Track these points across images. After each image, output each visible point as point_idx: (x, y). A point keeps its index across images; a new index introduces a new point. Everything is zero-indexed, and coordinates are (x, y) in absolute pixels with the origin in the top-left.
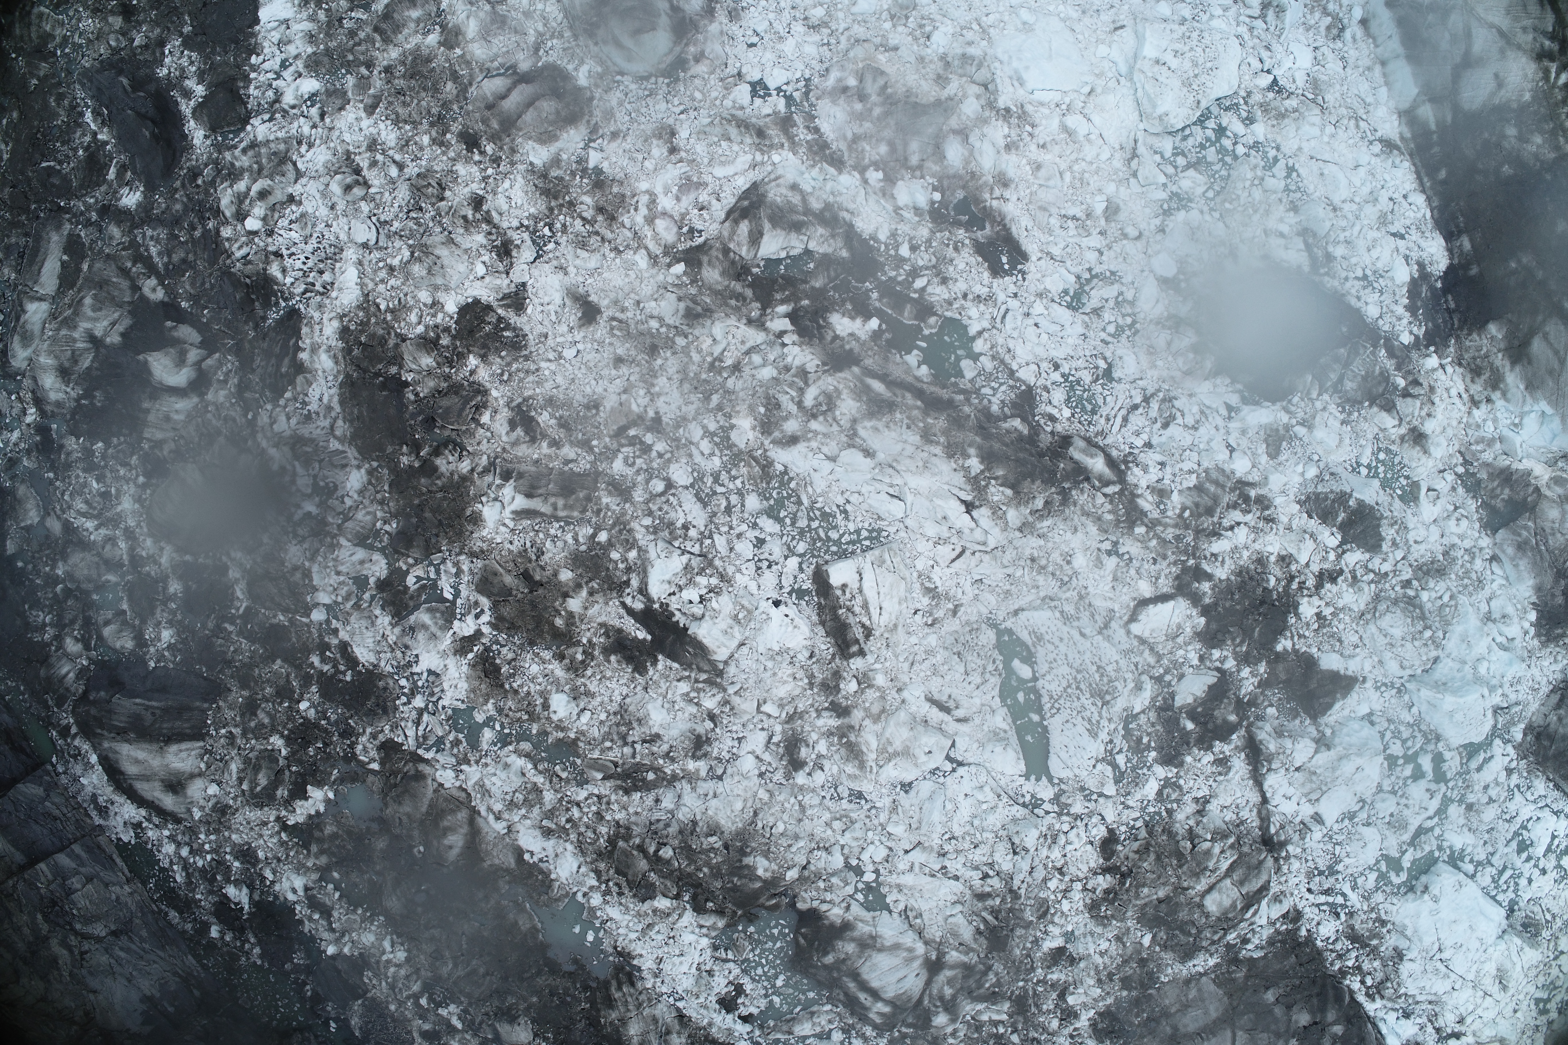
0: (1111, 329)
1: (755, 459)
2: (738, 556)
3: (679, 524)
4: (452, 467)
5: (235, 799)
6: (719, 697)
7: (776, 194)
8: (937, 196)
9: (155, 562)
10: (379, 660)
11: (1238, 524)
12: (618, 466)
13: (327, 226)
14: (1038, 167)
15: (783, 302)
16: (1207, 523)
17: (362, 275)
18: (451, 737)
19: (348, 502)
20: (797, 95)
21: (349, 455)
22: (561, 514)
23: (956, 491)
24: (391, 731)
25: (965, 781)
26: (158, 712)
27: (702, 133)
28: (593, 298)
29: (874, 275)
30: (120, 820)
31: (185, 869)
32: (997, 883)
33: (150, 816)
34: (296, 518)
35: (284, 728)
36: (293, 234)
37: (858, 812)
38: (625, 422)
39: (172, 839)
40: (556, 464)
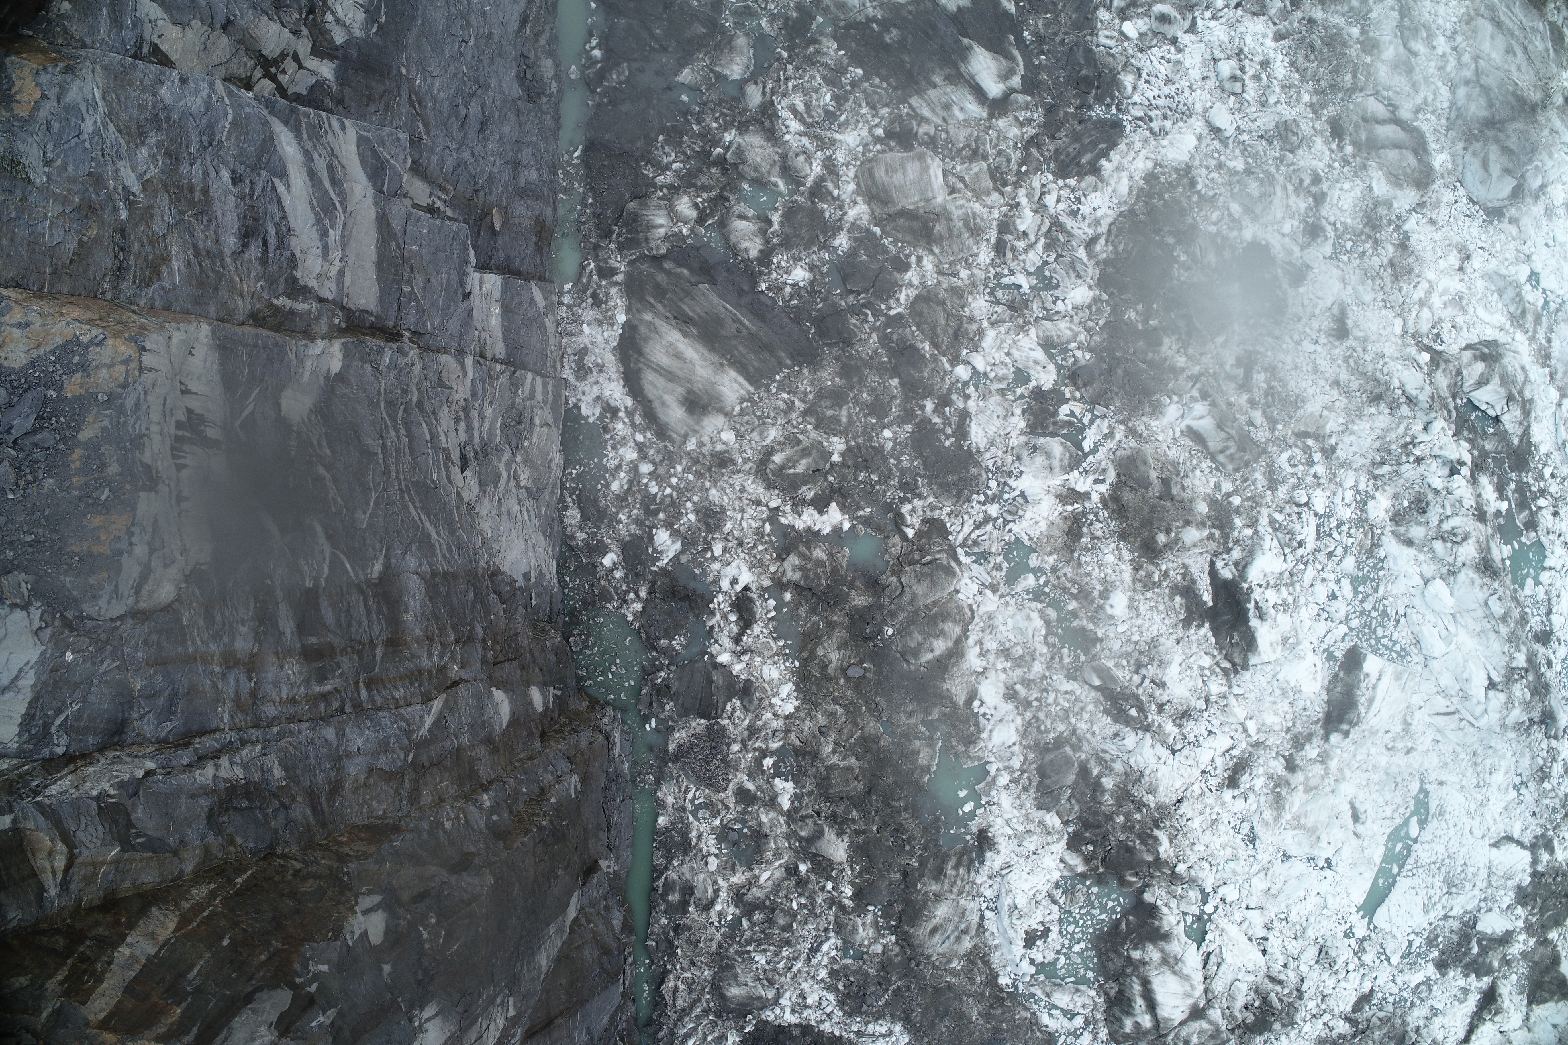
1: (1372, 534)
2: (1313, 594)
3: (1299, 538)
4: (1170, 353)
5: (746, 461)
6: (1224, 689)
7: (1509, 362)
9: (841, 207)
10: (987, 450)
13: (1190, 87)
15: (1466, 440)
17: (1196, 149)
19: (1060, 306)
21: (1090, 271)
22: (1221, 458)
24: (949, 515)
25: (1325, 882)
26: (745, 331)
27: (1486, 276)
28: (1350, 323)
29: (1520, 472)
30: (596, 390)
31: (630, 482)
32: (1291, 977)
33: (635, 410)
34: (1005, 280)
35: (854, 438)
36: (1162, 69)
37: (1243, 852)
38: (1311, 430)
39: (641, 448)
40: (1243, 419)
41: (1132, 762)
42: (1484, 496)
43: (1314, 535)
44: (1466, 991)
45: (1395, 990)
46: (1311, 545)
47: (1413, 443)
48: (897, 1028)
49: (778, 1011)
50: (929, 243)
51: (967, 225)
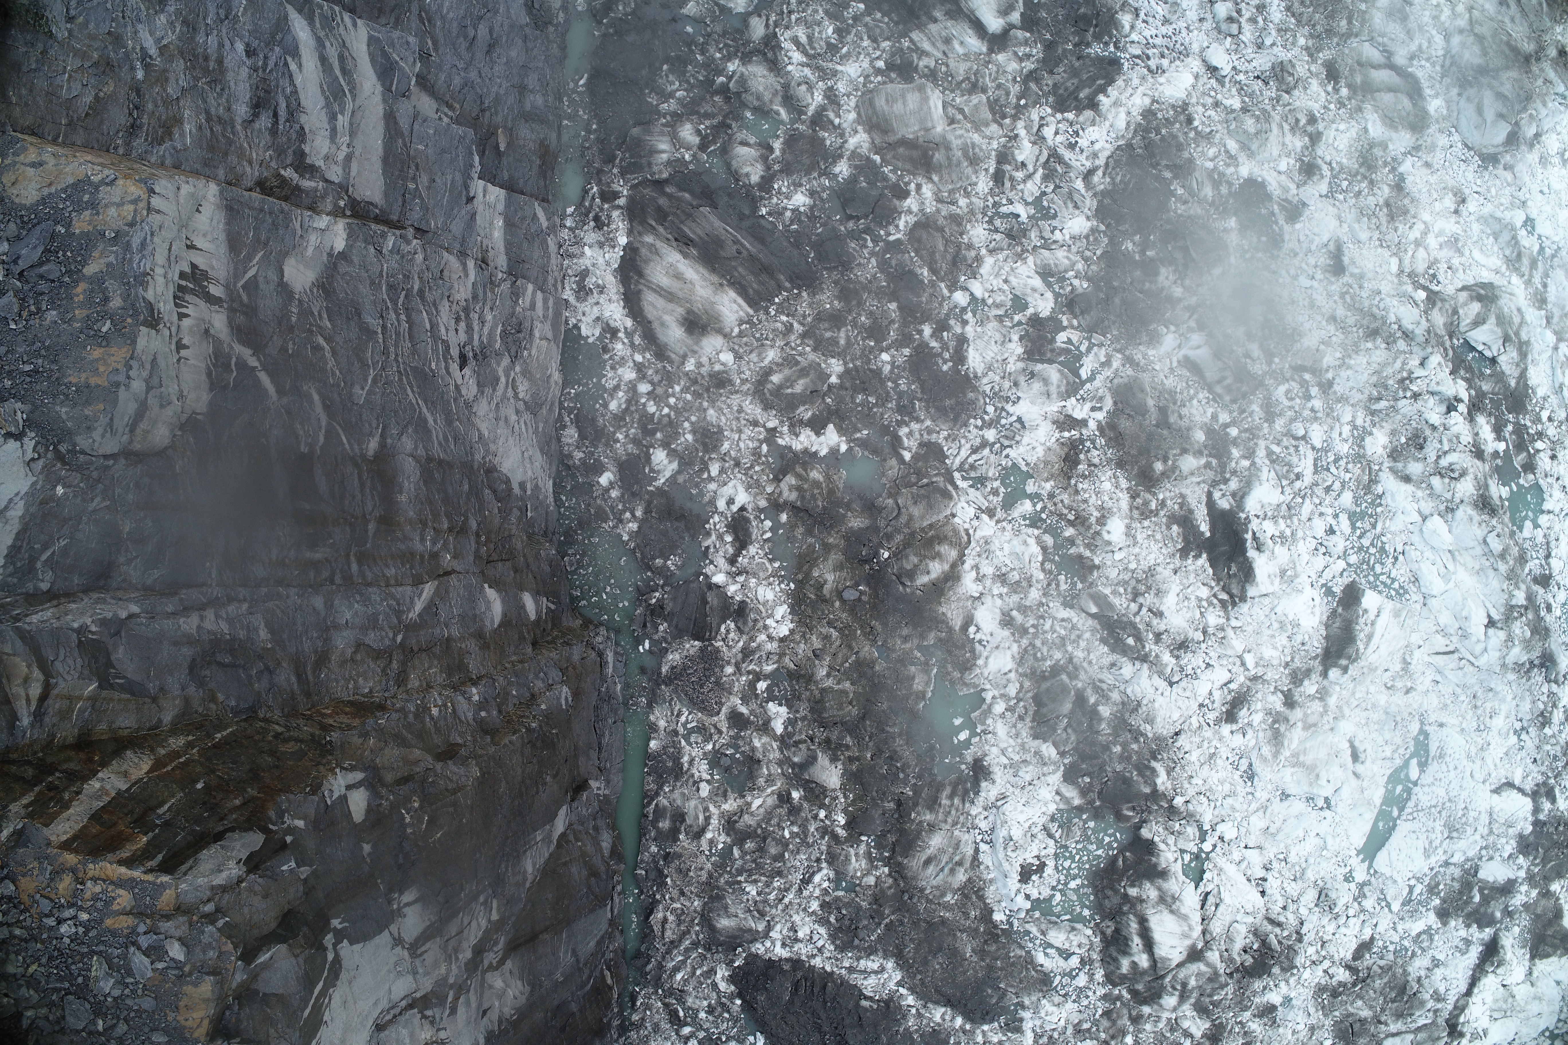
2: (1311, 528)
3: (1296, 470)
4: (1167, 284)
6: (1222, 621)
7: (1505, 304)
9: (842, 135)
10: (985, 375)
12: (1280, 392)
13: (1187, 28)
17: (1193, 87)
19: (1058, 235)
20: (1549, 252)
21: (1088, 202)
22: (1218, 389)
23: (1490, 606)
24: (946, 439)
25: (1324, 822)
26: (745, 253)
27: (1482, 219)
28: (1346, 260)
29: (1518, 414)
30: (596, 312)
31: (629, 402)
32: (1291, 919)
33: (635, 331)
34: (1004, 210)
35: (852, 360)
36: (1159, 9)
37: (1242, 789)
38: (1308, 363)
39: (639, 368)
40: (1240, 351)
41: (1129, 691)
42: (1482, 435)
43: (1310, 469)
44: (1468, 942)
45: (1396, 939)
46: (1308, 479)
47: (1410, 378)
48: (890, 965)
49: (768, 944)
50: (928, 172)
51: (966, 155)
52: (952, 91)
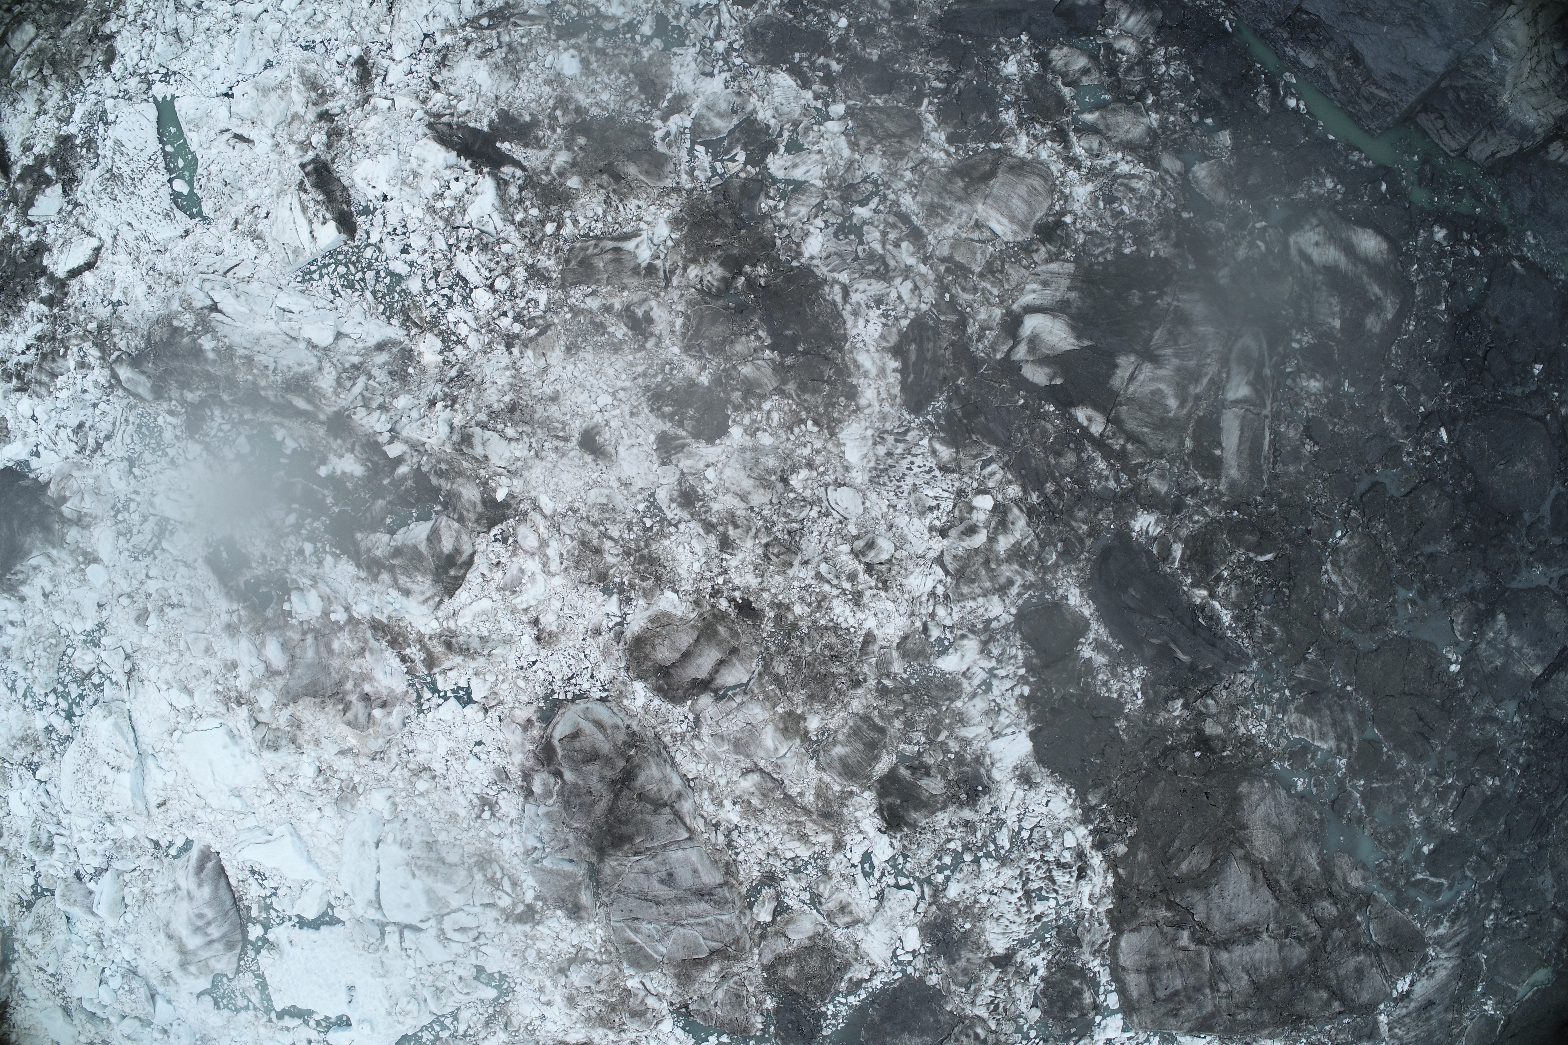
0: (133, 506)
1: (417, 325)
2: (424, 234)
3: (475, 249)
4: (707, 269)
6: (430, 104)
7: (423, 584)
8: (286, 606)
9: (1035, 137)
10: (765, 78)
11: (23, 353)
12: (543, 297)
13: (894, 507)
14: (208, 650)
15: (404, 478)
16: (47, 347)
17: (841, 457)
18: (683, 20)
19: (819, 223)
20: (427, 694)
21: (824, 270)
22: (593, 242)
23: (227, 319)
24: (746, 16)
25: (221, 81)
27: (508, 641)
28: (589, 458)
29: (333, 520)
34: (876, 200)
36: (930, 495)
38: (540, 340)
40: (604, 290)
42: (348, 453)
43: (465, 272)
44: (27, 150)
45: (89, 89)
46: (460, 262)
47: (450, 407)
50: (954, 170)
51: (943, 207)
52: (1001, 251)
